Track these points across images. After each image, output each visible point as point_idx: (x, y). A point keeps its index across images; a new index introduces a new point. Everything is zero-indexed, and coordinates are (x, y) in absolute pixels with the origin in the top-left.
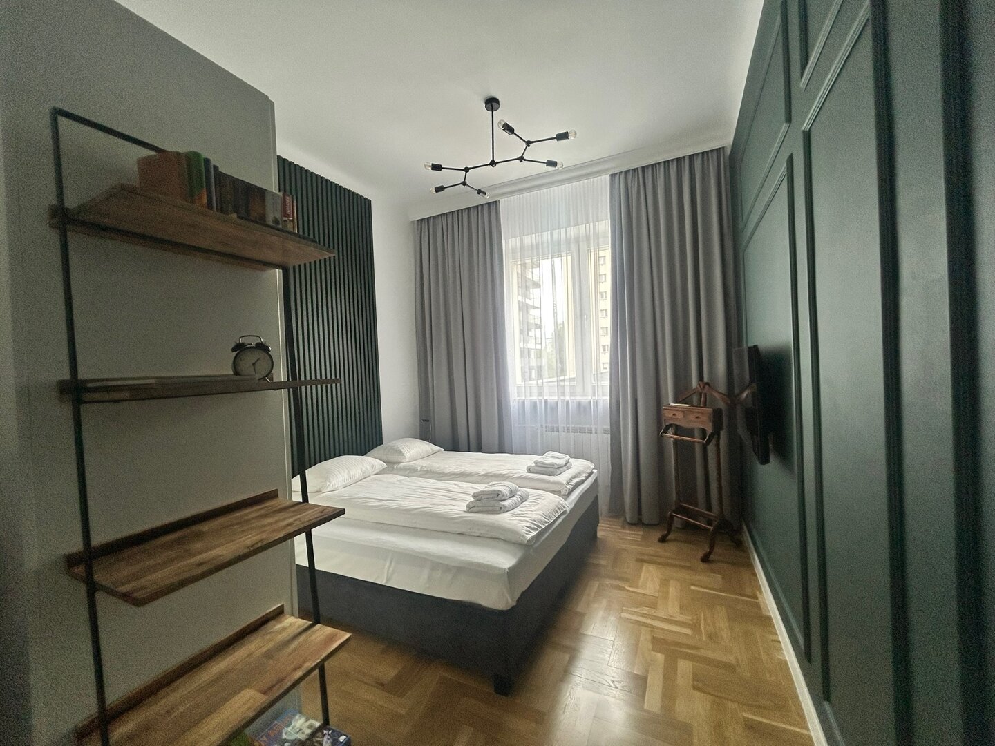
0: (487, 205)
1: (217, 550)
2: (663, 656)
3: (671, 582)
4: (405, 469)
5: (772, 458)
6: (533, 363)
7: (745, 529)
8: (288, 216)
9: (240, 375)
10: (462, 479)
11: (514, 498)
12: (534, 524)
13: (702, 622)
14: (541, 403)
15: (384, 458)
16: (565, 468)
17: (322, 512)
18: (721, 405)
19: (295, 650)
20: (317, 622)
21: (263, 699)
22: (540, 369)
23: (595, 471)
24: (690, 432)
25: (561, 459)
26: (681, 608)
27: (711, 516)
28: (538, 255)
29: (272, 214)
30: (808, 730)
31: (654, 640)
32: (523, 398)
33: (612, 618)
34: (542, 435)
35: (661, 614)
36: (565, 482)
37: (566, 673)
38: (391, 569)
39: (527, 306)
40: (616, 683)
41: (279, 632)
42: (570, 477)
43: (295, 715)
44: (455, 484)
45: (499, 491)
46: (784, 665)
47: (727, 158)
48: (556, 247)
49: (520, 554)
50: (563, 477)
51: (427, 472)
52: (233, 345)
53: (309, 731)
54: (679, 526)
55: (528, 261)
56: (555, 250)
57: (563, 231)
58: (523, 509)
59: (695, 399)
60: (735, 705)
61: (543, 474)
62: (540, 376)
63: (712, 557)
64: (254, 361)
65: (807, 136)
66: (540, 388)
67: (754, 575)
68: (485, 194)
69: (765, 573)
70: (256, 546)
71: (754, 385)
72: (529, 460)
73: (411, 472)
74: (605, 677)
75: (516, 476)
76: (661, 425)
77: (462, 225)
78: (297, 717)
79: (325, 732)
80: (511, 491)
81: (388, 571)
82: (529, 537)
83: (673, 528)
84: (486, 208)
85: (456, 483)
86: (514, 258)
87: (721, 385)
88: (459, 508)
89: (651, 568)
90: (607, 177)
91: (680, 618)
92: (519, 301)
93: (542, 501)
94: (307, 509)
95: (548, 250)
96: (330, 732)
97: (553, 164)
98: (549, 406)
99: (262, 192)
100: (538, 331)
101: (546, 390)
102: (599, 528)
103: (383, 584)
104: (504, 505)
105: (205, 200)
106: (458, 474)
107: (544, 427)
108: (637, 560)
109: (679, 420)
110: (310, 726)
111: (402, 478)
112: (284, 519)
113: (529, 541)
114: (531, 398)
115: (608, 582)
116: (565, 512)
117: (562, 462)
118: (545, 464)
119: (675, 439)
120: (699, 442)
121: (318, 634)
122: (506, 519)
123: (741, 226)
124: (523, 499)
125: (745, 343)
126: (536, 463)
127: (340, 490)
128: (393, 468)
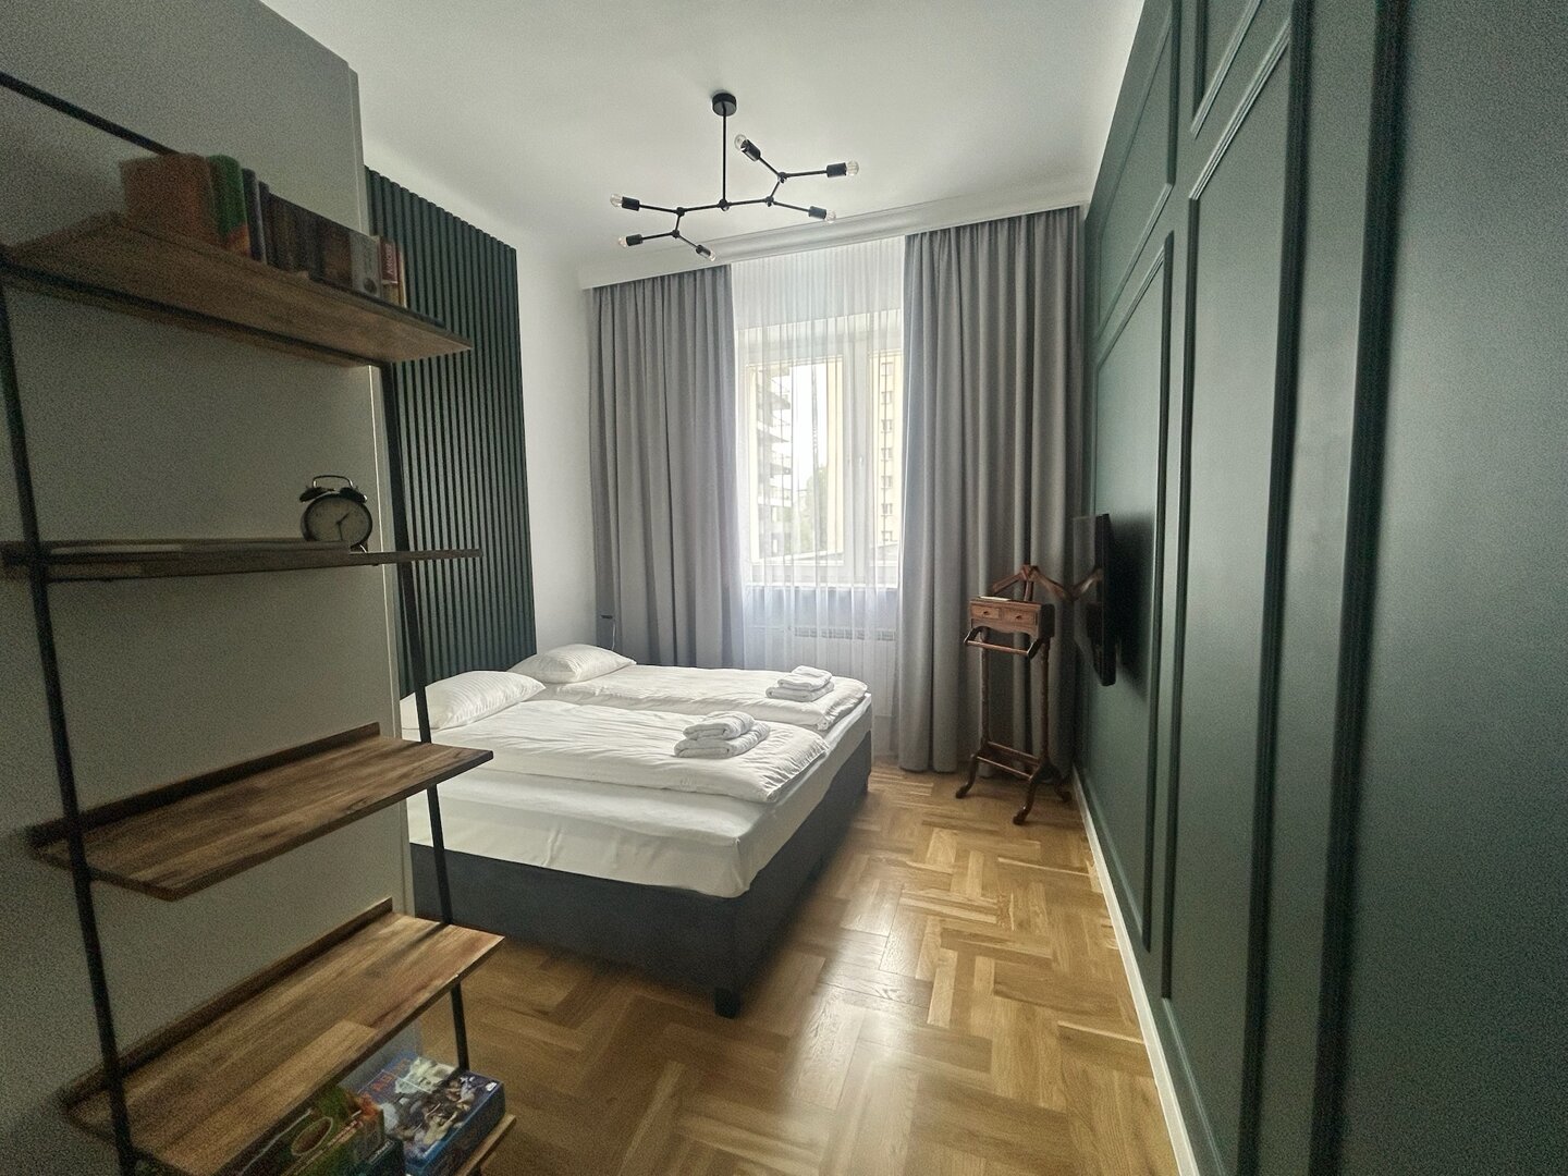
0: (710, 272)
1: (290, 815)
2: (956, 954)
3: (972, 853)
4: (575, 692)
5: (1118, 677)
6: (779, 528)
7: (1076, 775)
8: (391, 278)
9: (316, 540)
10: (667, 707)
11: (748, 736)
12: (780, 774)
13: (1011, 905)
14: (789, 591)
15: (541, 676)
16: (823, 690)
17: (455, 757)
18: (1053, 600)
19: (415, 963)
20: (448, 920)
21: (370, 1034)
22: (788, 537)
23: (868, 695)
24: (1006, 639)
25: (817, 677)
26: (984, 888)
27: (1031, 759)
28: (791, 358)
29: (363, 272)
30: (1142, 1039)
31: (945, 933)
32: (762, 584)
33: (887, 906)
34: (789, 642)
35: (955, 897)
36: (823, 712)
37: (819, 982)
38: (558, 843)
39: (772, 439)
40: (890, 993)
41: (387, 939)
42: (831, 704)
43: (413, 1060)
44: (656, 715)
45: (725, 725)
46: (1115, 956)
47: (1082, 225)
48: (820, 348)
49: (756, 816)
50: (822, 705)
51: (611, 696)
52: (303, 491)
53: (437, 1080)
54: (986, 774)
55: (774, 367)
56: (819, 350)
57: (831, 321)
58: (762, 751)
59: (1017, 590)
60: (1049, 1012)
61: (791, 700)
62: (788, 551)
63: (1029, 817)
64: (339, 519)
65: (1195, 206)
66: (788, 569)
67: (1086, 840)
68: (709, 253)
69: (1099, 839)
70: (356, 808)
71: (1099, 571)
72: (768, 679)
73: (584, 697)
74: (876, 986)
75: (750, 702)
76: (965, 628)
77: (669, 301)
78: (417, 1062)
79: (463, 1079)
80: (744, 725)
81: (553, 846)
82: (770, 791)
83: (977, 778)
84: (708, 276)
85: (659, 714)
86: (752, 361)
87: (1055, 571)
88: (662, 750)
89: (945, 835)
90: (902, 240)
91: (981, 901)
92: (758, 431)
93: (790, 740)
94: (431, 753)
95: (807, 352)
96: (471, 1079)
97: (821, 213)
98: (801, 596)
99: (344, 234)
100: (787, 478)
101: (797, 573)
102: (870, 779)
103: (544, 866)
104: (732, 746)
105: (247, 243)
106: (659, 701)
107: (793, 630)
108: (925, 823)
109: (994, 620)
110: (438, 1074)
111: (571, 706)
112: (394, 769)
113: (770, 797)
114: (775, 584)
115: (882, 855)
116: (822, 756)
117: (819, 682)
118: (795, 685)
119: (986, 650)
120: (1018, 653)
121: (450, 939)
122: (736, 767)
123: (1096, 332)
124: (762, 737)
125: (1092, 508)
126: (781, 682)
127: (470, 724)
128: (555, 692)
